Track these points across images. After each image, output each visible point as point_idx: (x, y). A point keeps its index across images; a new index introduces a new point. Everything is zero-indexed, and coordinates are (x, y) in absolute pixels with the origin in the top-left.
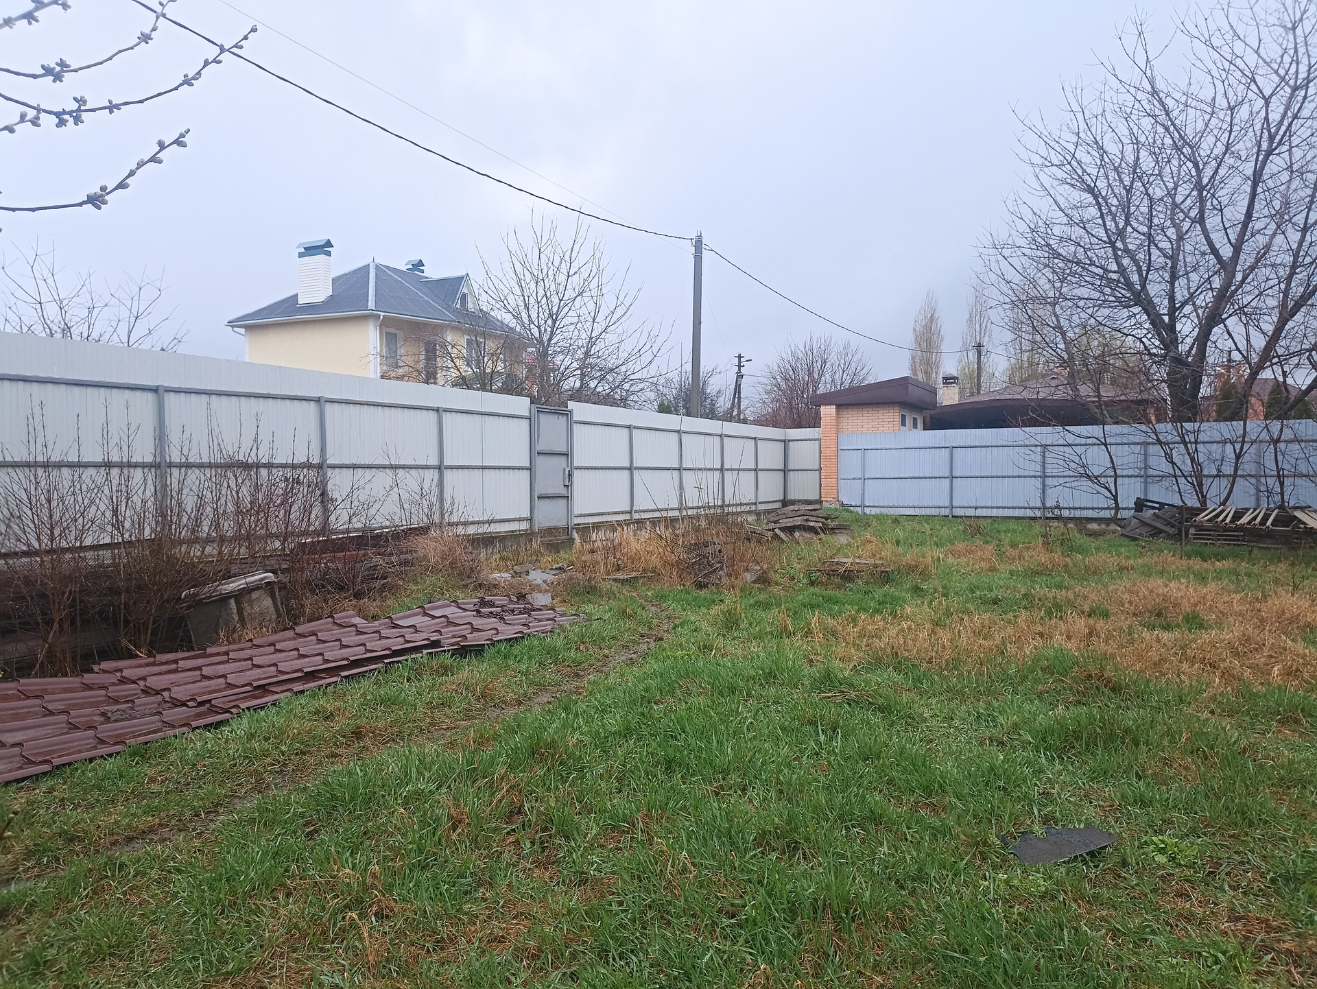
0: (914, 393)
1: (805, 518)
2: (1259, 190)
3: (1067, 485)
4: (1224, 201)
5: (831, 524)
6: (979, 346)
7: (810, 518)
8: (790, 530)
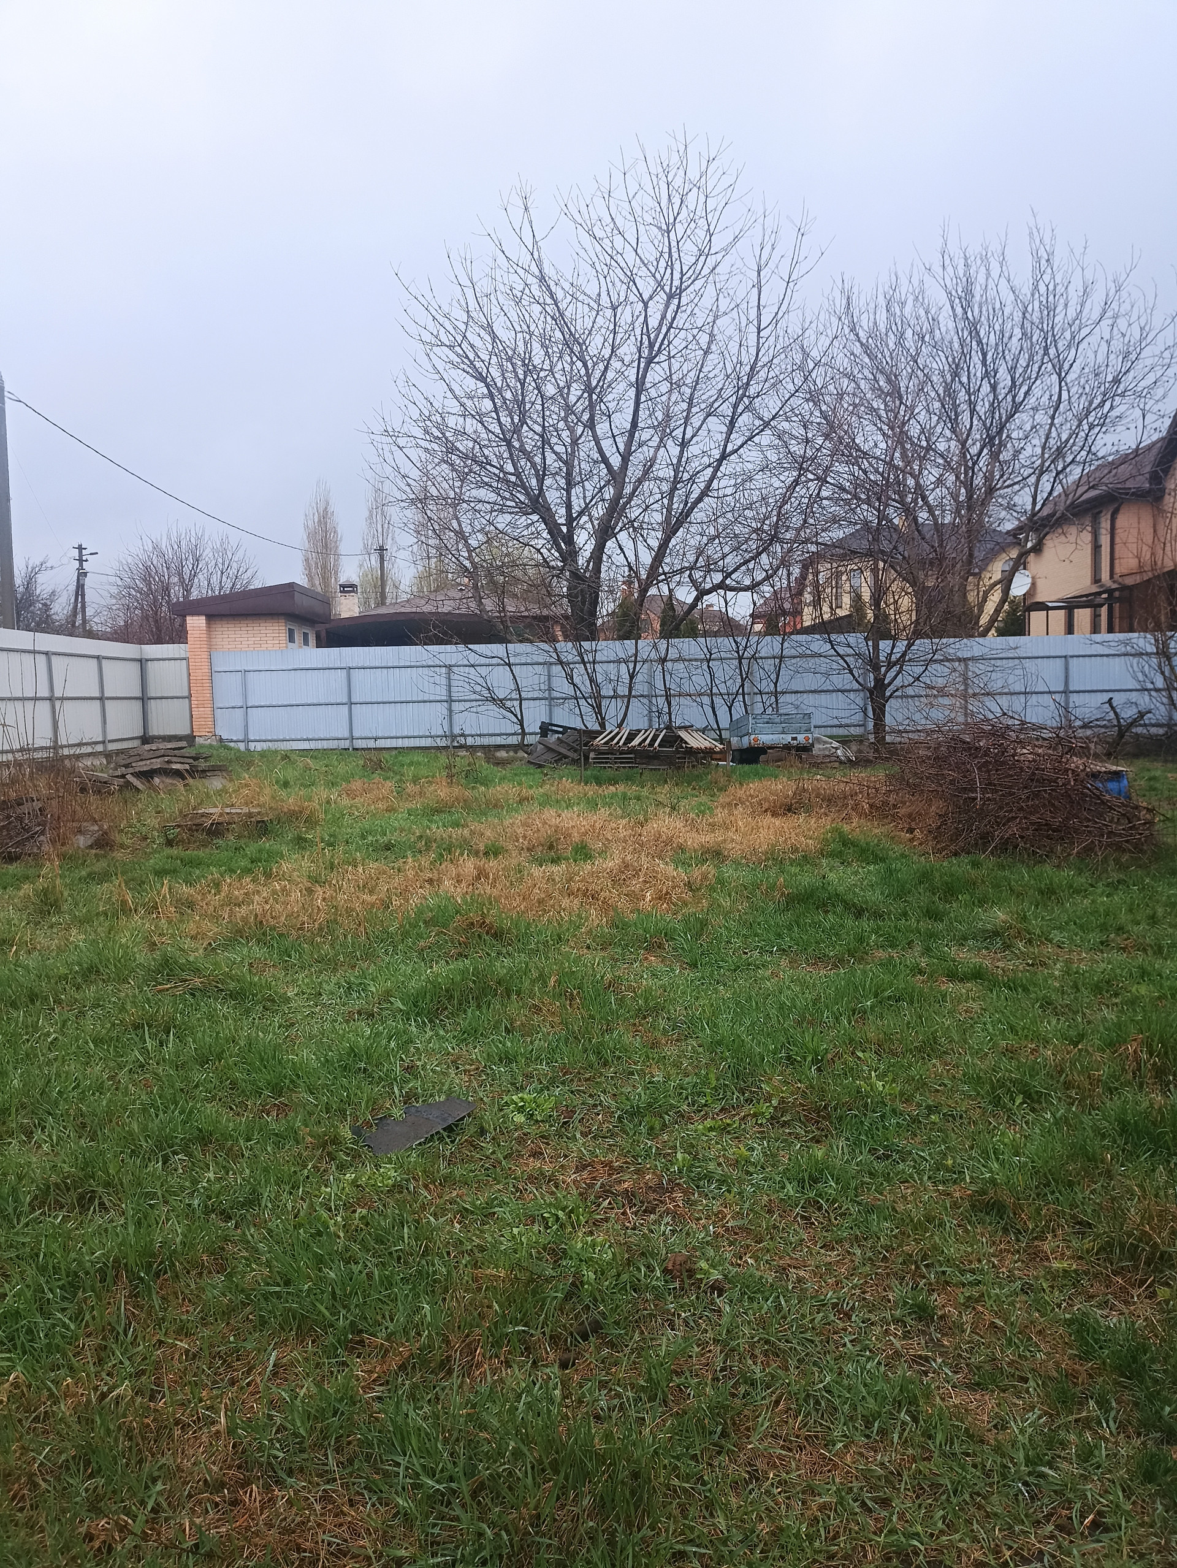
0: (302, 603)
1: (166, 759)
2: (643, 398)
3: (474, 710)
4: (612, 406)
5: (202, 765)
6: (382, 549)
7: (174, 759)
8: (147, 775)
